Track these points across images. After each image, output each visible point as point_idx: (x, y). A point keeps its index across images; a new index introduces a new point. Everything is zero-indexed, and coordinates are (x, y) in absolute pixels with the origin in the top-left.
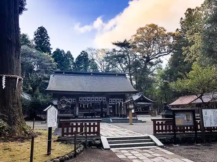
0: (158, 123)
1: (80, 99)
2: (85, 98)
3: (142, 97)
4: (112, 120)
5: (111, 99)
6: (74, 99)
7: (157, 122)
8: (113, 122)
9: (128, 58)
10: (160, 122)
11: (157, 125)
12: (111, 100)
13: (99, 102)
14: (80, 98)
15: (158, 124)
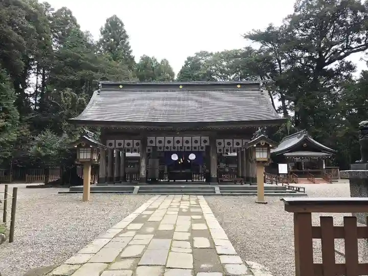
0: (327, 221)
1: (148, 141)
2: (161, 138)
3: (305, 140)
4: (221, 189)
5: (221, 141)
6: (136, 141)
7: (316, 219)
8: (222, 195)
9: (277, 64)
10: (338, 219)
11: (317, 232)
12: (220, 144)
13: (202, 148)
14: (150, 138)
15: (327, 231)
